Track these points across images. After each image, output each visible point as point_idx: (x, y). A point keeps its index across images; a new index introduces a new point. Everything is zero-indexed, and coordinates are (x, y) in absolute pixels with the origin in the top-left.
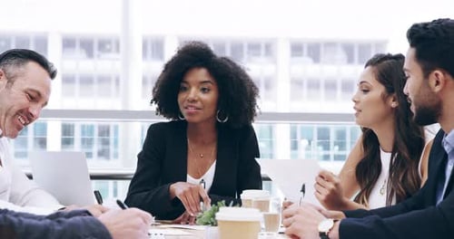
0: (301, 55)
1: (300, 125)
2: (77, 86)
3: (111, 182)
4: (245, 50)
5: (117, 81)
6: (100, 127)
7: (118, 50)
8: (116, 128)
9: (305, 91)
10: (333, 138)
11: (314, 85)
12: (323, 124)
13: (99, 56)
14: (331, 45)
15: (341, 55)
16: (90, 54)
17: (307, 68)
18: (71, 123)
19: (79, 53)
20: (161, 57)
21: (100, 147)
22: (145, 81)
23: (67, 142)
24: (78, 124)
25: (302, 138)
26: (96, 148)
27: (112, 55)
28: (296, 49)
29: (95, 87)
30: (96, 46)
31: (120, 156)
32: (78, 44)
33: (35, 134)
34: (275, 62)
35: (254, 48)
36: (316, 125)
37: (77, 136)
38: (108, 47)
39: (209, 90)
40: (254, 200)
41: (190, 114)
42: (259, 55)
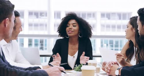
0: (104, 17)
1: (104, 39)
2: (33, 27)
3: (44, 57)
4: (86, 15)
5: (46, 25)
6: (40, 40)
7: (46, 16)
8: (46, 40)
9: (105, 28)
10: (114, 43)
11: (108, 26)
12: (111, 39)
13: (40, 18)
14: (114, 14)
15: (117, 17)
16: (37, 17)
17: (106, 21)
18: (31, 39)
19: (34, 16)
20: (60, 18)
21: (41, 46)
22: (55, 25)
23: (30, 45)
24: (33, 39)
25: (105, 43)
26: (39, 46)
27: (45, 17)
28: (103, 15)
29: (39, 27)
30: (39, 14)
31: (47, 49)
32: (33, 14)
33: (20, 42)
34: (96, 19)
35: (89, 15)
36: (109, 39)
37: (33, 43)
38: (43, 14)
39: (76, 26)
40: (92, 63)
41: (70, 33)
42: (90, 17)
